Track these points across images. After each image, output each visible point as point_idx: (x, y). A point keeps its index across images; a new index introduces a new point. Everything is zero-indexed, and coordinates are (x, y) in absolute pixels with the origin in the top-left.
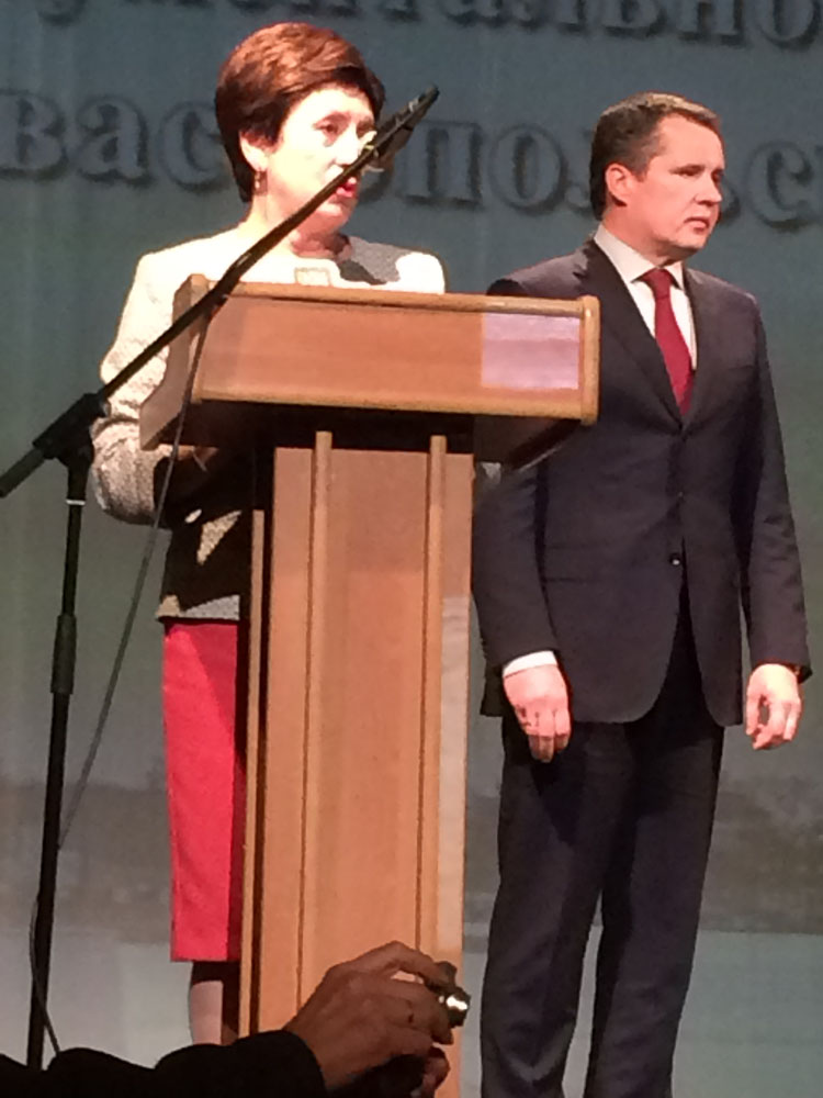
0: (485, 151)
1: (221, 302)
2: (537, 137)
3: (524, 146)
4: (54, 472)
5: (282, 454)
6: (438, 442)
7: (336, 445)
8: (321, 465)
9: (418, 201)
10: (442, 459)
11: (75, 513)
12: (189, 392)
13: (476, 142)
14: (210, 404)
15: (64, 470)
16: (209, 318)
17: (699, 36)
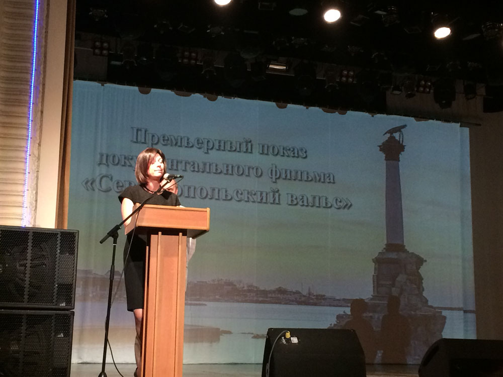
0: (196, 190)
1: (141, 208)
2: (204, 188)
3: (202, 189)
4: (111, 239)
5: (152, 236)
6: (181, 234)
7: (162, 234)
8: (159, 238)
9: (186, 197)
10: (182, 238)
11: (115, 246)
12: (136, 225)
13: (195, 189)
14: (140, 227)
15: (113, 239)
16: (139, 211)
17: (227, 174)
